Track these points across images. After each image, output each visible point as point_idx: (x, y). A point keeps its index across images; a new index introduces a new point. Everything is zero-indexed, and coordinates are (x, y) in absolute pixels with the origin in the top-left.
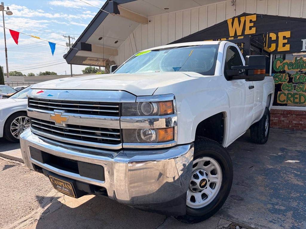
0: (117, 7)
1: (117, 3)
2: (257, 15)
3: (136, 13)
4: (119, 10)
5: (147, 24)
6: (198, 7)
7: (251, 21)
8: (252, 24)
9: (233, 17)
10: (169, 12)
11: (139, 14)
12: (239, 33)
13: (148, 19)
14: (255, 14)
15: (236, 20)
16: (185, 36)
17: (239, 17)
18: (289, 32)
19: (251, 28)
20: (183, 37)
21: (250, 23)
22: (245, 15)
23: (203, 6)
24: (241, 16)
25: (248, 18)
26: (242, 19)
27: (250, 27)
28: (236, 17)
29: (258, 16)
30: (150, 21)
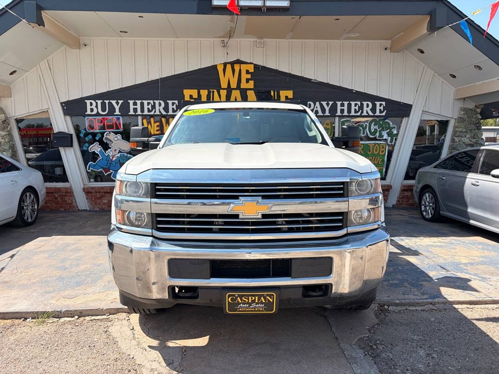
0: (41, 14)
1: (41, 6)
2: (255, 65)
3: (66, 29)
4: (44, 20)
5: (80, 49)
6: (173, 39)
7: (248, 72)
8: (249, 76)
9: (224, 62)
10: (122, 37)
11: (69, 30)
12: (234, 85)
13: (80, 40)
14: (251, 63)
15: (229, 67)
16: (153, 79)
17: (233, 64)
18: (292, 92)
19: (248, 81)
20: (150, 80)
21: (247, 74)
22: (239, 62)
23: (181, 39)
24: (235, 63)
25: (244, 68)
26: (237, 67)
27: (247, 79)
28: (229, 63)
29: (256, 67)
30: (85, 45)
